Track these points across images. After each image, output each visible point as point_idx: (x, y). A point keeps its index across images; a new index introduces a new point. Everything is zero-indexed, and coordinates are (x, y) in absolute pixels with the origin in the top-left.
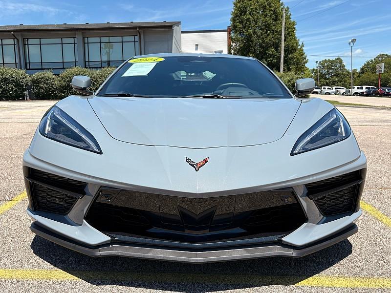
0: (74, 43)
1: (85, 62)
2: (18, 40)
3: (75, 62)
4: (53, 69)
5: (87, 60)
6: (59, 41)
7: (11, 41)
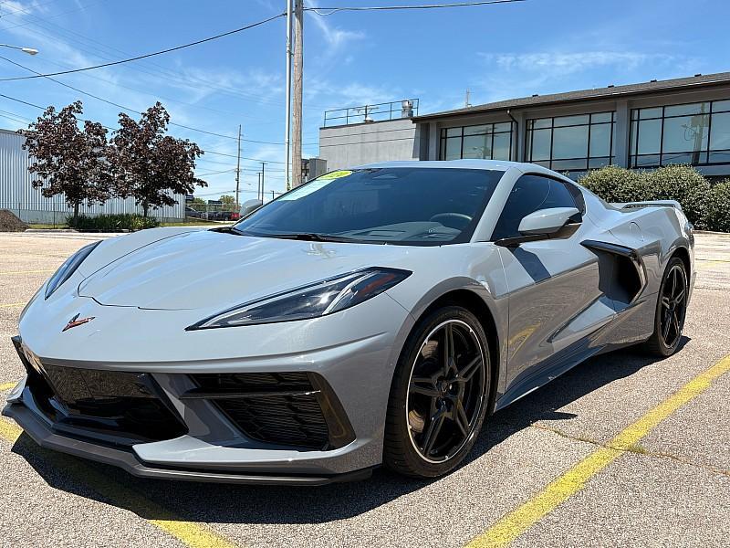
0: (612, 122)
1: (630, 157)
2: (517, 123)
3: (611, 157)
4: (570, 171)
5: (633, 153)
6: (585, 119)
7: (507, 127)
